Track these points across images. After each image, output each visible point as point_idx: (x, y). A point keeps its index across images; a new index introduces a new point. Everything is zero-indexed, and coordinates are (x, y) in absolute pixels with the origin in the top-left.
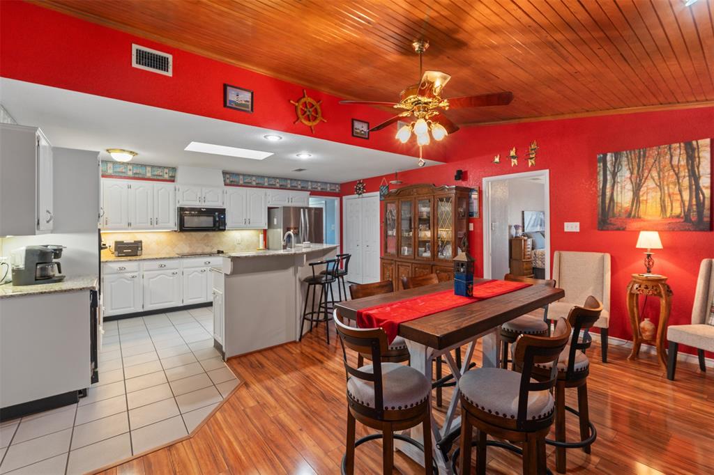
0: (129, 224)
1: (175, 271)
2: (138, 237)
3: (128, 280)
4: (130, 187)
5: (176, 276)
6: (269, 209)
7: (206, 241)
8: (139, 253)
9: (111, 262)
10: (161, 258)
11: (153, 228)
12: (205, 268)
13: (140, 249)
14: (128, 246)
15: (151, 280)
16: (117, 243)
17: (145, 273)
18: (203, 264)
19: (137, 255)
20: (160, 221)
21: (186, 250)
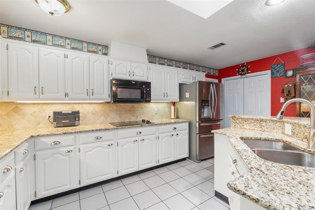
0: (66, 95)
1: (110, 143)
2: (76, 108)
3: (64, 155)
4: (66, 56)
5: (111, 147)
6: (181, 85)
7: (132, 112)
8: (77, 123)
9: (43, 136)
10: (97, 130)
11: (90, 99)
12: (136, 139)
13: (77, 119)
14: (66, 116)
15: (88, 153)
16: (55, 113)
17: (82, 147)
18: (135, 135)
19: (74, 126)
20: (95, 92)
21: (117, 120)
